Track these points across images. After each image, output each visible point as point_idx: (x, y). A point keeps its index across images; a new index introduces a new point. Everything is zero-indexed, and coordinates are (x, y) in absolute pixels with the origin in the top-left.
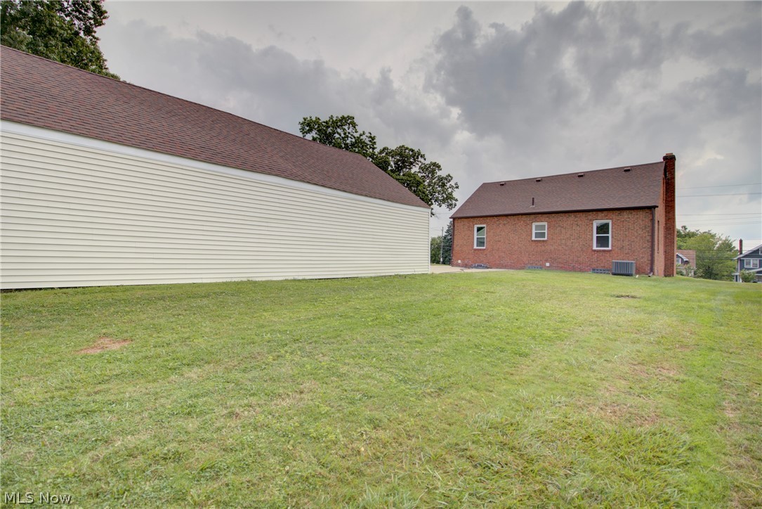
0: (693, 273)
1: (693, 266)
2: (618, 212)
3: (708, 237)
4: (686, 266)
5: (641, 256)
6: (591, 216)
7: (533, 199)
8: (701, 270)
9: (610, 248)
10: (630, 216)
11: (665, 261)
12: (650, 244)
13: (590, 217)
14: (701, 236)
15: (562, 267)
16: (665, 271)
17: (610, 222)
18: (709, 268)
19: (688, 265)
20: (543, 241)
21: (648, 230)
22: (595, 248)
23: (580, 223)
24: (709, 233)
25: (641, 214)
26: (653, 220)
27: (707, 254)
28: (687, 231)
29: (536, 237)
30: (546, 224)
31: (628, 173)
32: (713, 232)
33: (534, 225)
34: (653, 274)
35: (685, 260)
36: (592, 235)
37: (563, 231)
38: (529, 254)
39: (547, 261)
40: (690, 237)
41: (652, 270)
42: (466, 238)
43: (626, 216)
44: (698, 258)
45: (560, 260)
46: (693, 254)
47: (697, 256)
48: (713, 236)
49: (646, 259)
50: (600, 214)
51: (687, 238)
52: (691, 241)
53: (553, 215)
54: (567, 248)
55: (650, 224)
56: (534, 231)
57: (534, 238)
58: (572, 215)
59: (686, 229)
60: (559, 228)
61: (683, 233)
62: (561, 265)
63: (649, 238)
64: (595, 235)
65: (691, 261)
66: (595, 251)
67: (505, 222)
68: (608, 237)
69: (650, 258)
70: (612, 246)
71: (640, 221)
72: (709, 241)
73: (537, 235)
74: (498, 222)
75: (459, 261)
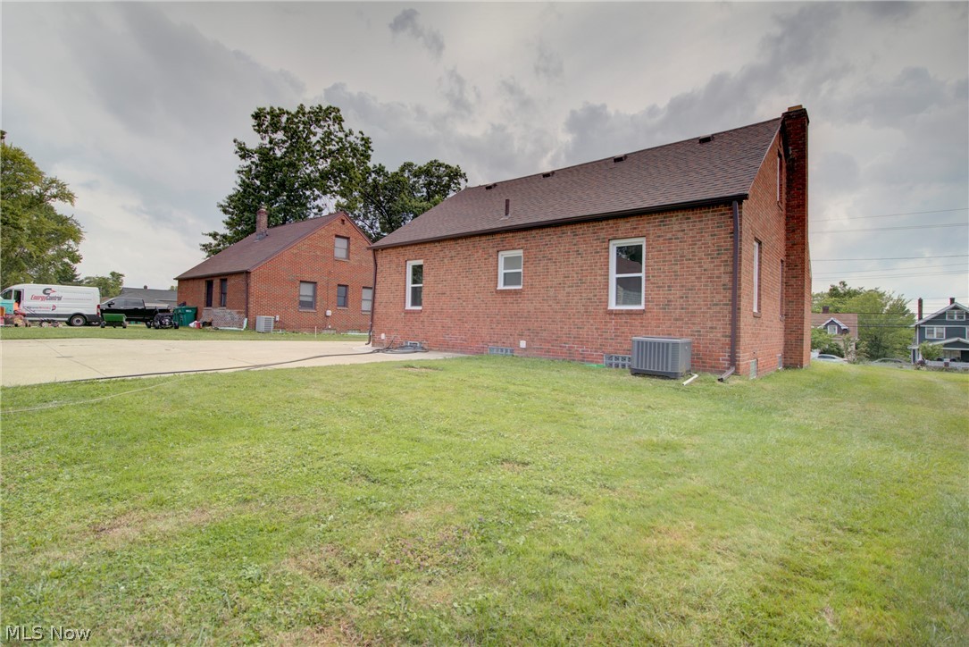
0: (853, 347)
1: (854, 337)
2: (660, 217)
3: (875, 297)
4: (844, 337)
5: (709, 324)
6: (605, 229)
7: (507, 201)
8: (865, 343)
9: (642, 307)
10: (685, 226)
11: (786, 335)
12: (729, 294)
13: (602, 234)
14: (865, 295)
15: (548, 351)
16: (785, 356)
17: (641, 241)
18: (876, 338)
19: (847, 335)
20: (516, 292)
21: (725, 257)
22: (613, 306)
23: (582, 247)
24: (875, 291)
25: (710, 220)
26: (735, 234)
27: (874, 320)
28: (847, 288)
29: (505, 284)
30: (520, 253)
31: (706, 145)
32: (881, 290)
33: (503, 256)
34: (736, 373)
35: (843, 328)
36: (607, 275)
37: (552, 268)
38: (491, 322)
39: (521, 336)
40: (851, 297)
41: (733, 361)
42: (393, 288)
43: (676, 227)
44: (862, 325)
45: (544, 334)
46: (854, 319)
47: (860, 322)
48: (881, 295)
49: (720, 334)
50: (624, 225)
51: (847, 298)
52: (851, 302)
53: (534, 232)
54: (557, 307)
55: (729, 245)
56: (501, 271)
57: (501, 286)
58: (568, 230)
59: (845, 285)
60: (544, 262)
61: (842, 292)
62: (549, 346)
63: (726, 279)
64: (613, 276)
65: (851, 329)
66: (611, 313)
67: (453, 253)
68: (640, 278)
69: (728, 331)
70: (647, 301)
71: (708, 238)
72: (876, 302)
73: (509, 279)
74: (441, 254)
75: (383, 336)
